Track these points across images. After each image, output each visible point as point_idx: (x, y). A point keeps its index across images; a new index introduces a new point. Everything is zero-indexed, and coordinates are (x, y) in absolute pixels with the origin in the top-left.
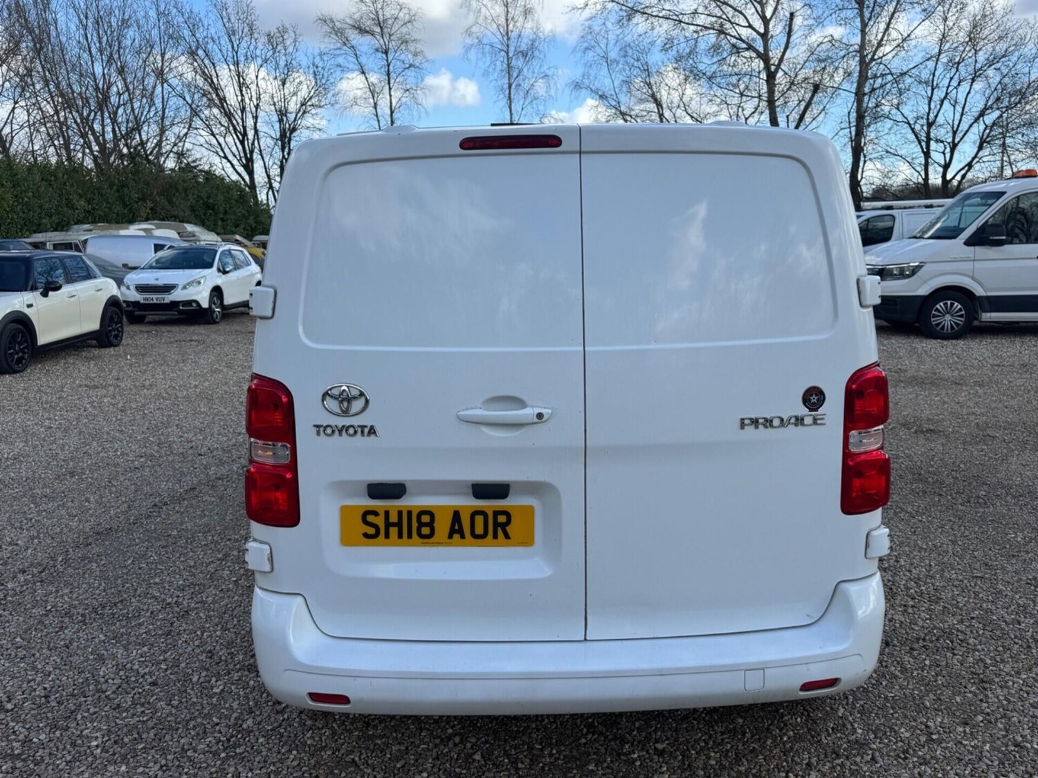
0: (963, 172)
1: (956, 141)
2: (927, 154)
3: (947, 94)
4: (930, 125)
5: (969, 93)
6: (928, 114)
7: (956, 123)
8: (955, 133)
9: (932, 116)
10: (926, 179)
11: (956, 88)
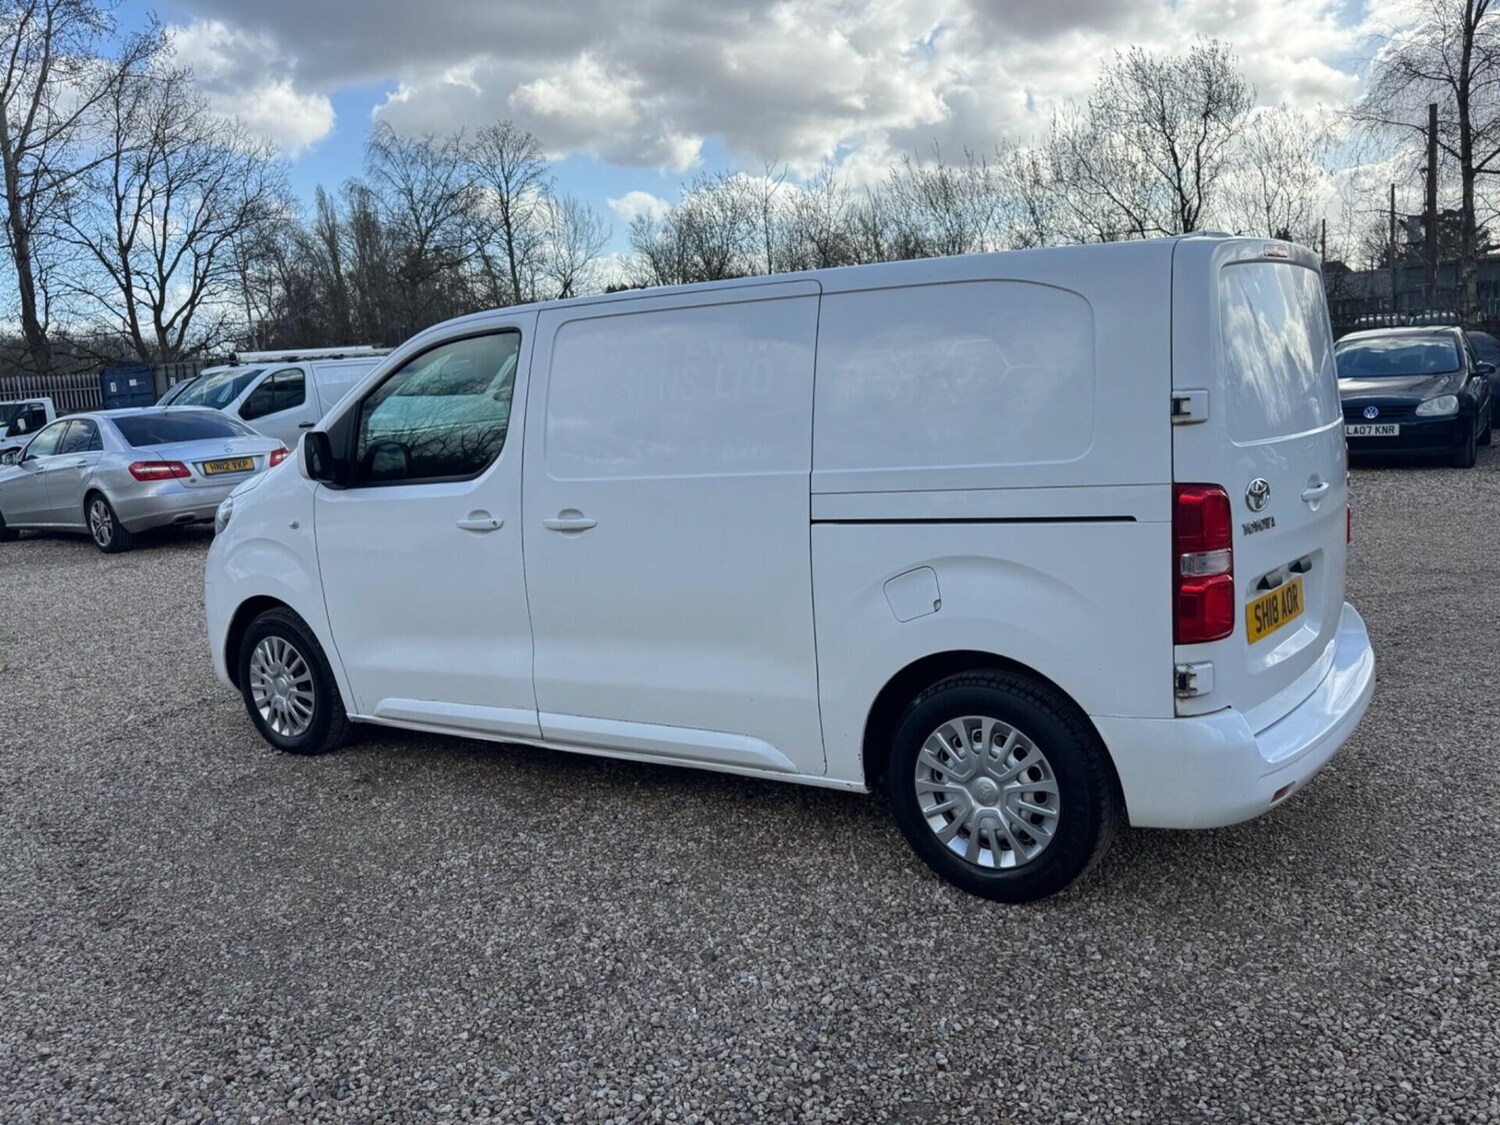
0: (185, 313)
1: (165, 274)
2: (128, 290)
3: (140, 208)
4: (124, 250)
5: (167, 208)
6: (120, 234)
7: (159, 250)
8: (160, 262)
9: (125, 239)
10: (134, 325)
11: (150, 201)
